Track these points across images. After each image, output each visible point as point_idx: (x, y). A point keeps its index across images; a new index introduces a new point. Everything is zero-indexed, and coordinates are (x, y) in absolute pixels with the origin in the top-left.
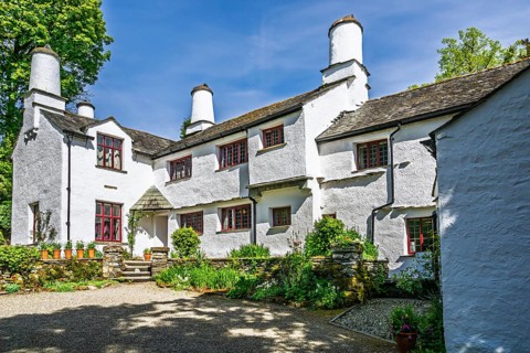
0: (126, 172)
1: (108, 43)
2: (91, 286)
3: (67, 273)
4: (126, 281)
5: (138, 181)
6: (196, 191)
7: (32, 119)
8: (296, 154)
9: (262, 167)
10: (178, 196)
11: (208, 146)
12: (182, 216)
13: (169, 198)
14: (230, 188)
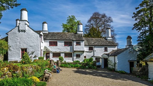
0: (43, 43)
6: (59, 49)
7: (25, 28)
8: (83, 47)
9: (76, 48)
10: (53, 49)
11: (62, 41)
12: (53, 53)
13: (50, 49)
14: (68, 50)
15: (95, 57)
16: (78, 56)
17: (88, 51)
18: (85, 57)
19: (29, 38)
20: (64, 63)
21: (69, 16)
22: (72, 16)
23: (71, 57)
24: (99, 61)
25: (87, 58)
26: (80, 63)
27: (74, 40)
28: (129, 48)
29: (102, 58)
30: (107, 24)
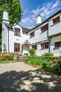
0: (21, 36)
1: (22, 13)
2: (11, 62)
3: (6, 59)
4: (19, 61)
5: (23, 38)
6: (36, 39)
12: (32, 46)
13: (30, 42)
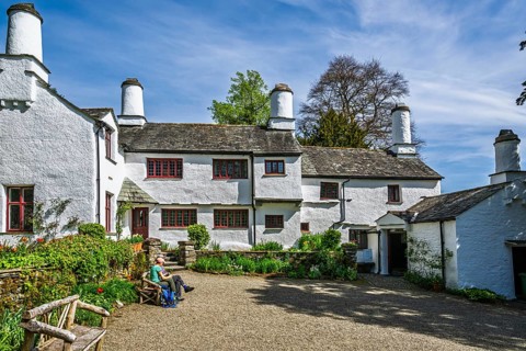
0: (115, 163)
6: (189, 192)
7: (26, 89)
8: (295, 183)
9: (267, 187)
10: (164, 192)
11: (204, 157)
12: (163, 211)
13: (150, 193)
14: (228, 195)
15: (347, 225)
16: (274, 223)
17: (317, 200)
18: (305, 227)
19: (43, 137)
20: (210, 253)
21: (238, 74)
22: (249, 74)
23: (245, 225)
24: (364, 245)
25: (314, 230)
26: (284, 254)
27: (255, 151)
28: (508, 183)
29: (379, 233)
30: (386, 101)
